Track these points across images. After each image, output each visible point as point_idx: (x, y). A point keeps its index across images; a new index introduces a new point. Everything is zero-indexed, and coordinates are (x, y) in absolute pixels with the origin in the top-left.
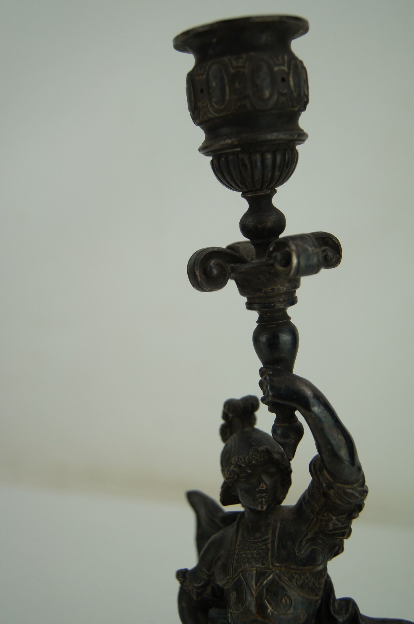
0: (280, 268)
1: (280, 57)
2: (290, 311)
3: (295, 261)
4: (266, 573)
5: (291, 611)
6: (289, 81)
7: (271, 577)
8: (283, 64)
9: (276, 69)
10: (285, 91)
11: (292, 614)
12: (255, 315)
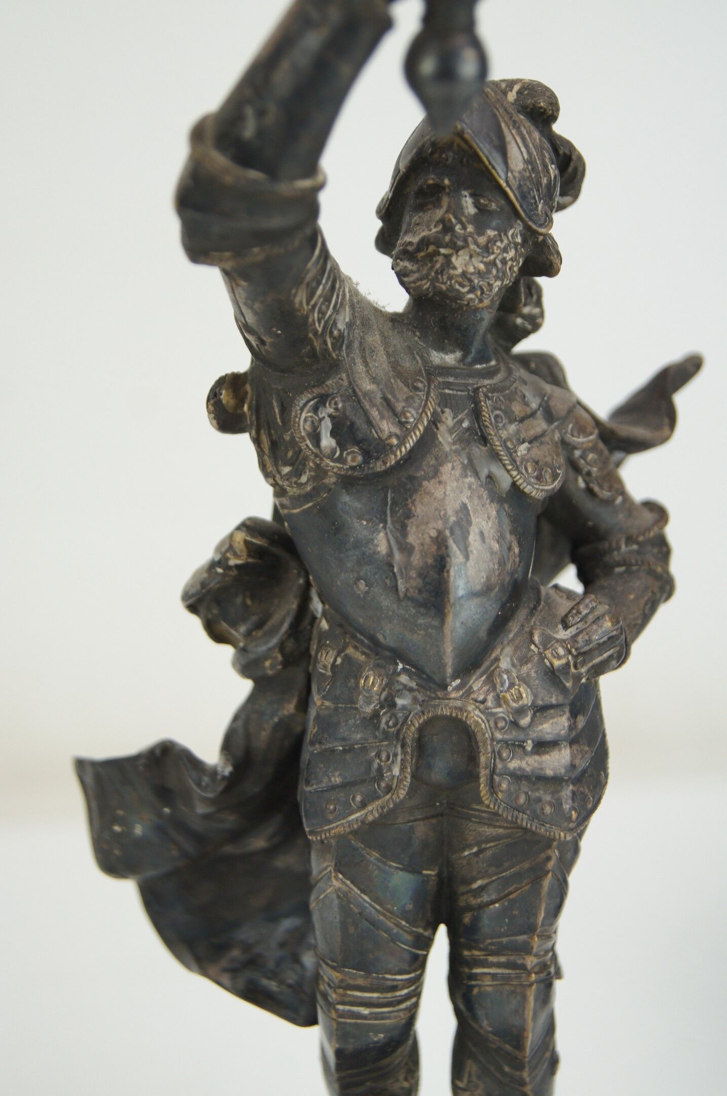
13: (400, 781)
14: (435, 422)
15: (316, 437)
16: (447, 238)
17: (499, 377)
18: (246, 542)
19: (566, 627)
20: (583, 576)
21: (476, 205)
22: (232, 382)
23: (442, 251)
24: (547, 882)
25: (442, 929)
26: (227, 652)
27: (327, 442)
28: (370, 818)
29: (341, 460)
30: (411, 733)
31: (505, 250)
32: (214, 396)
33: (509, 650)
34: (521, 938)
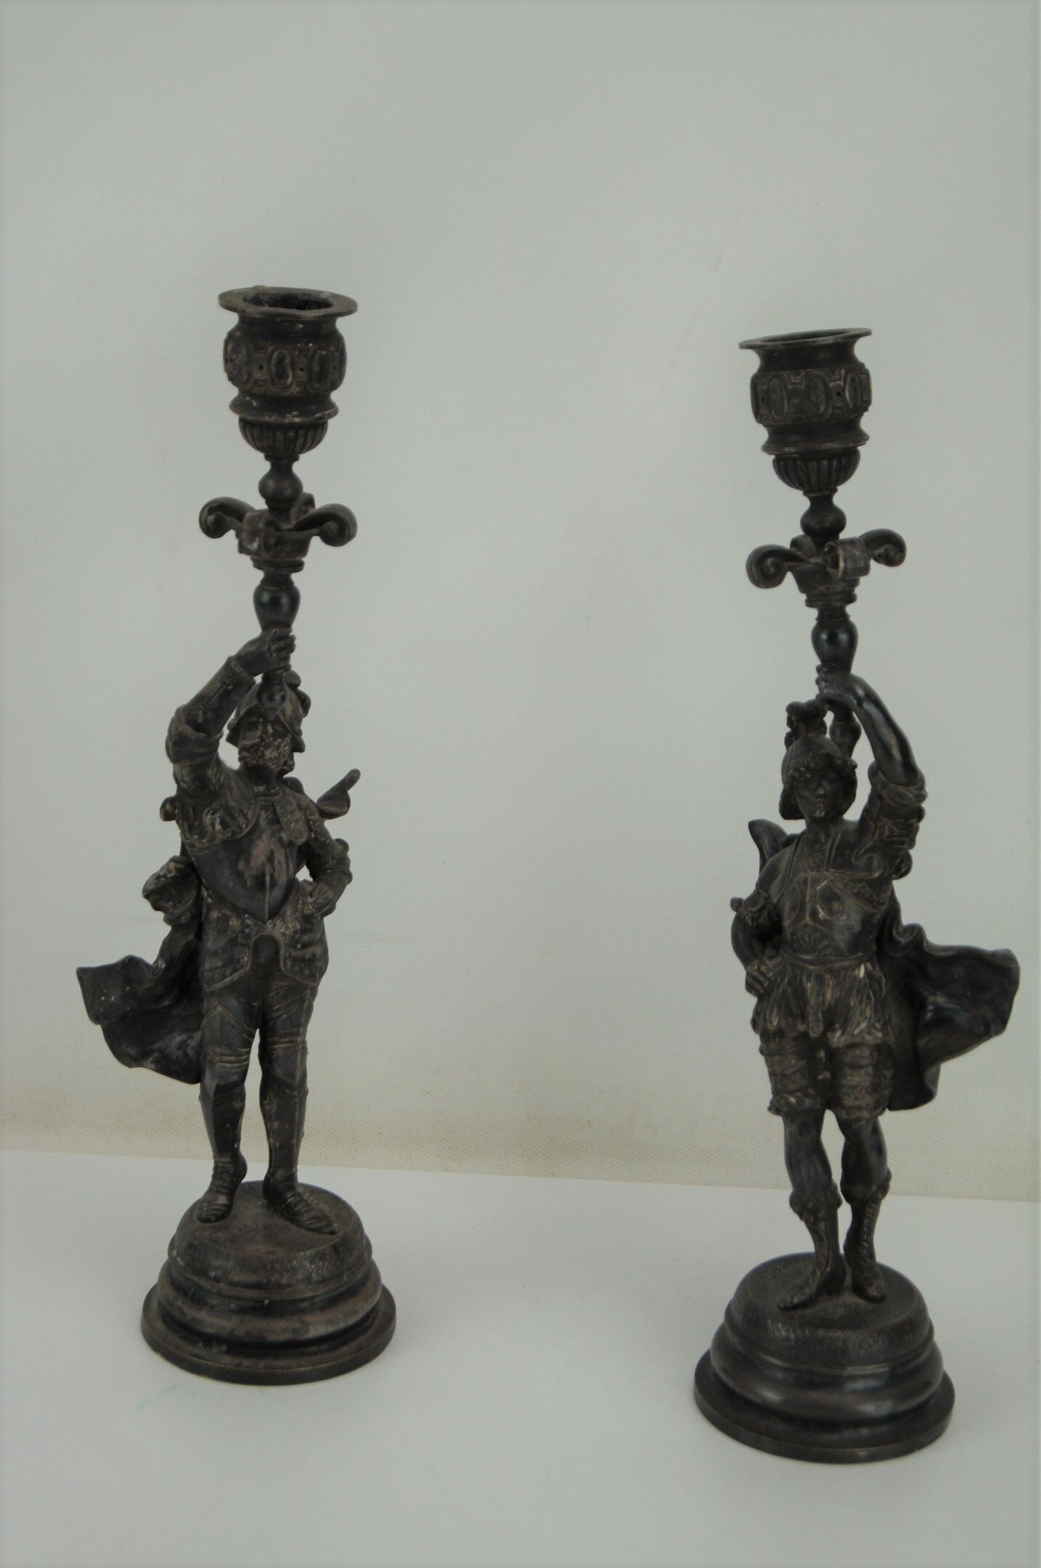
0: (830, 570)
1: (837, 373)
2: (850, 609)
3: (842, 565)
4: (821, 878)
5: (844, 918)
6: (845, 394)
7: (824, 883)
8: (839, 380)
9: (831, 384)
10: (840, 405)
11: (845, 920)
12: (813, 613)
13: (247, 963)
14: (259, 816)
15: (213, 825)
16: (263, 744)
17: (281, 794)
18: (176, 868)
19: (311, 897)
20: (312, 874)
21: (273, 729)
22: (170, 801)
23: (261, 749)
24: (306, 1005)
25: (258, 1031)
26: (161, 915)
27: (218, 827)
28: (235, 979)
29: (223, 834)
30: (252, 942)
31: (285, 746)
32: (163, 806)
33: (289, 907)
34: (295, 1030)
